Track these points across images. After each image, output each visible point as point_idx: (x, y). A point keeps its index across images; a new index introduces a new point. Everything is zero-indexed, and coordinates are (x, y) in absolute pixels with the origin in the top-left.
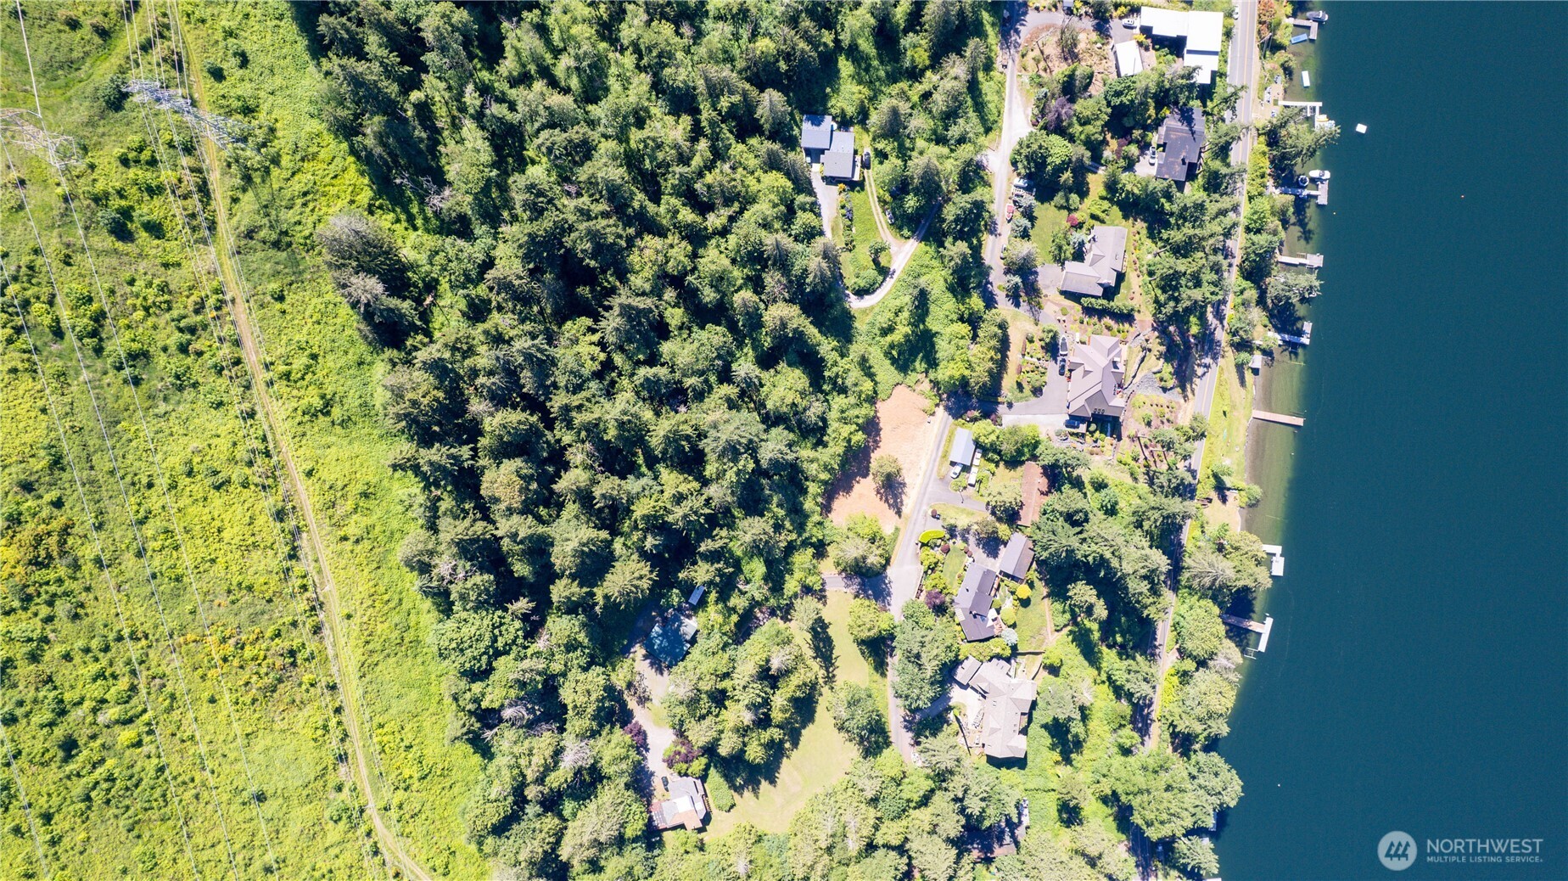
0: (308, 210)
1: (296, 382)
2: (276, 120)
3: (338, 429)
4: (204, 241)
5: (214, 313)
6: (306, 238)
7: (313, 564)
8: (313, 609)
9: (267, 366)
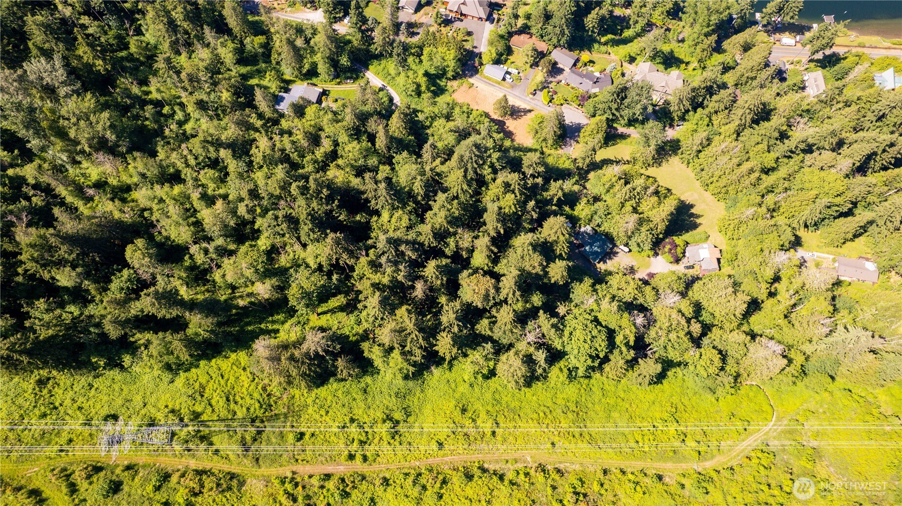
0: (240, 402)
1: (368, 439)
2: (167, 406)
3: (411, 419)
4: (242, 484)
5: (300, 488)
6: (261, 407)
7: (509, 465)
8: (543, 471)
9: (351, 457)
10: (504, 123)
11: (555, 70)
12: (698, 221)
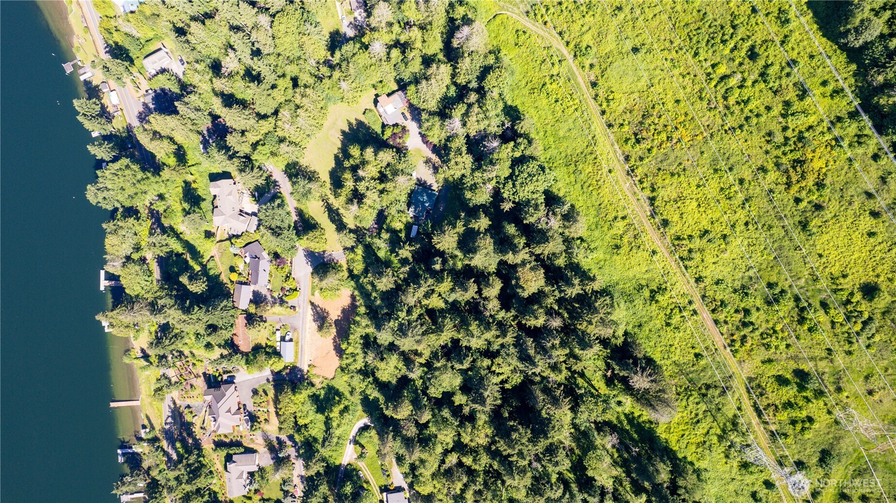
0: (694, 412)
1: (676, 307)
2: (726, 463)
3: (644, 283)
4: (750, 380)
5: (735, 337)
6: (691, 395)
7: (639, 197)
8: (633, 171)
9: (695, 312)
10: (336, 321)
11: (258, 299)
12: (354, 122)
